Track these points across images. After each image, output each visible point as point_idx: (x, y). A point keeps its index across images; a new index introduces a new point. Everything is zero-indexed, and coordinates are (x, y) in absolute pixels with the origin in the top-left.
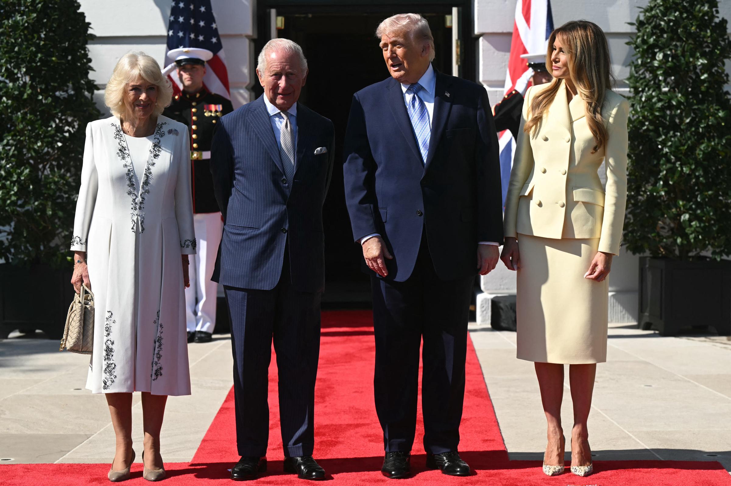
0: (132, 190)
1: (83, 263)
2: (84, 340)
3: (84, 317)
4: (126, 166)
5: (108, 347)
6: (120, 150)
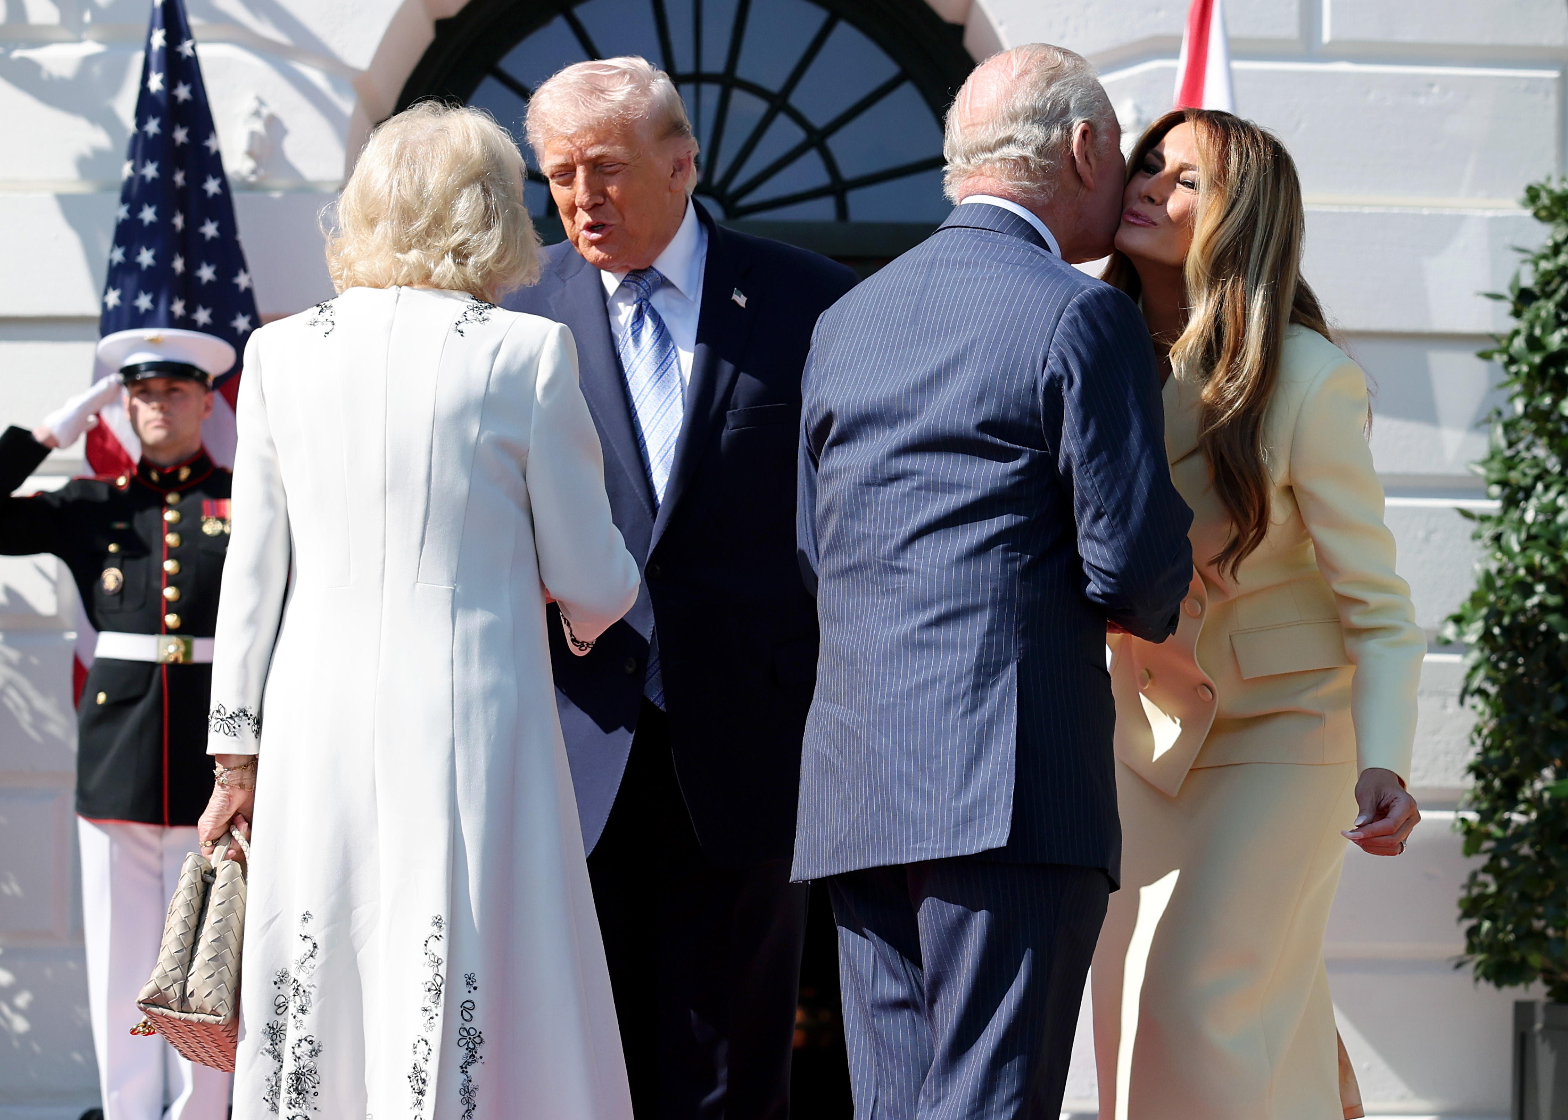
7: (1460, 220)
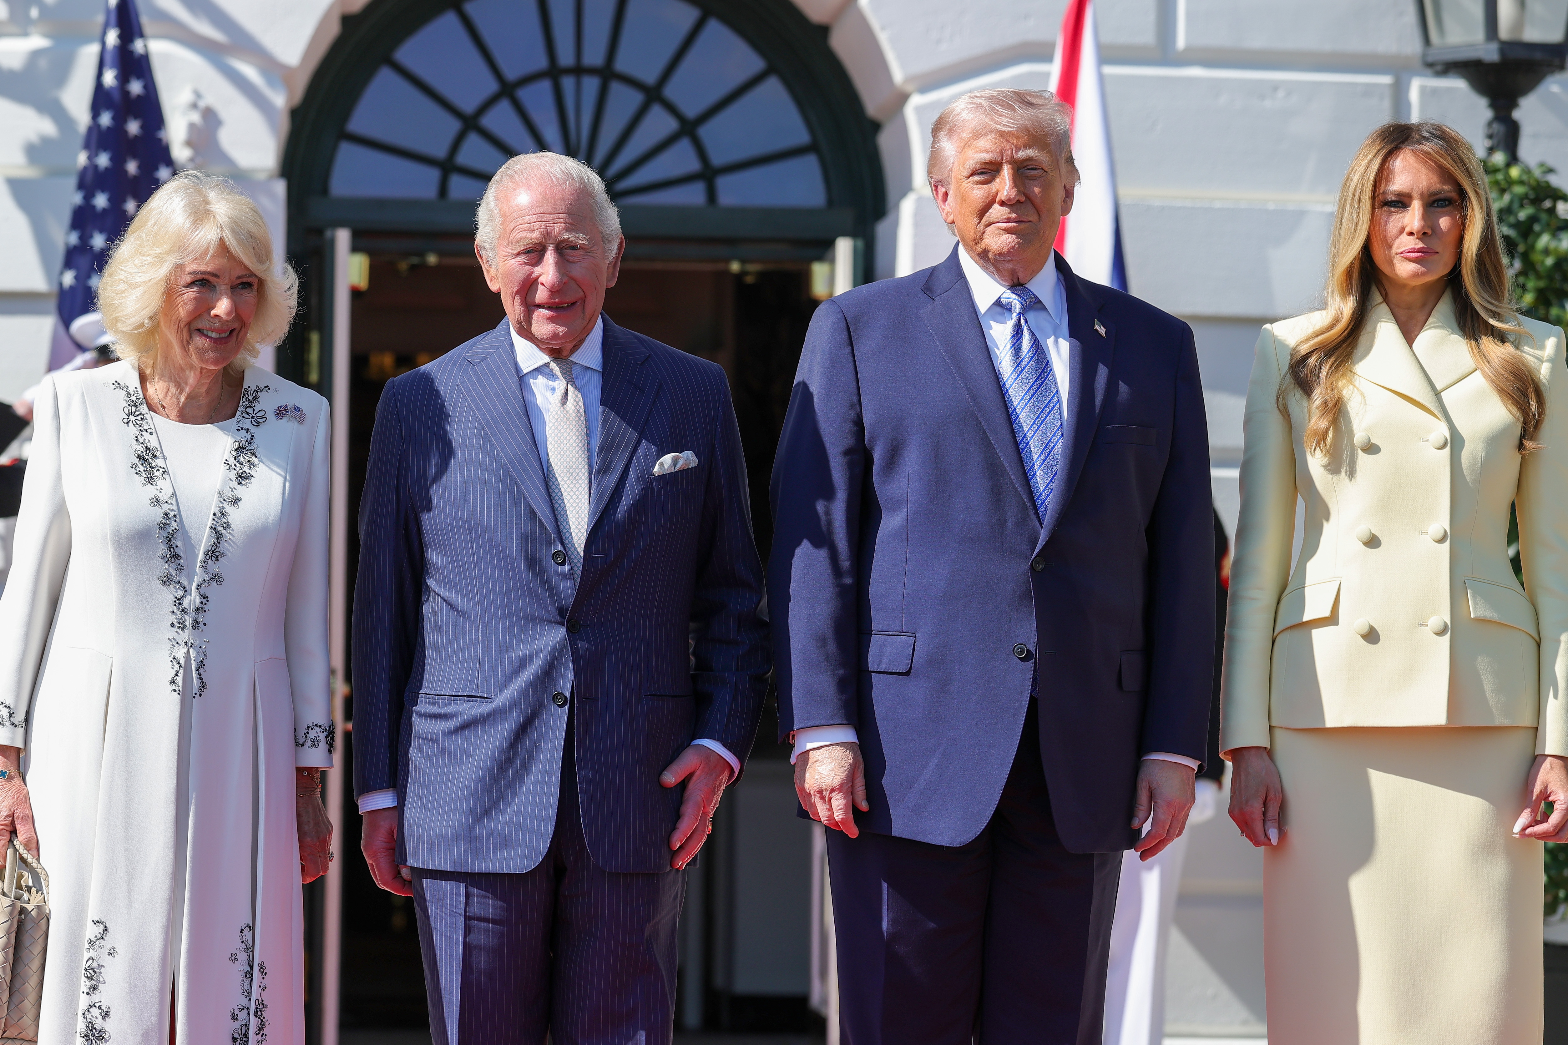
0: (174, 572)
1: (17, 781)
2: (12, 1006)
3: (17, 937)
4: (157, 501)
5: (91, 1026)
6: (140, 457)
7: (1301, 214)
